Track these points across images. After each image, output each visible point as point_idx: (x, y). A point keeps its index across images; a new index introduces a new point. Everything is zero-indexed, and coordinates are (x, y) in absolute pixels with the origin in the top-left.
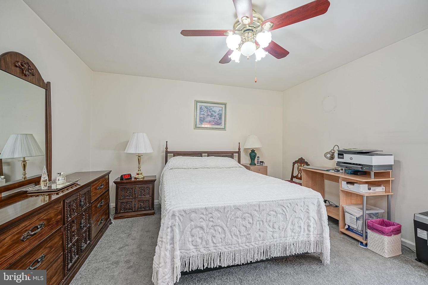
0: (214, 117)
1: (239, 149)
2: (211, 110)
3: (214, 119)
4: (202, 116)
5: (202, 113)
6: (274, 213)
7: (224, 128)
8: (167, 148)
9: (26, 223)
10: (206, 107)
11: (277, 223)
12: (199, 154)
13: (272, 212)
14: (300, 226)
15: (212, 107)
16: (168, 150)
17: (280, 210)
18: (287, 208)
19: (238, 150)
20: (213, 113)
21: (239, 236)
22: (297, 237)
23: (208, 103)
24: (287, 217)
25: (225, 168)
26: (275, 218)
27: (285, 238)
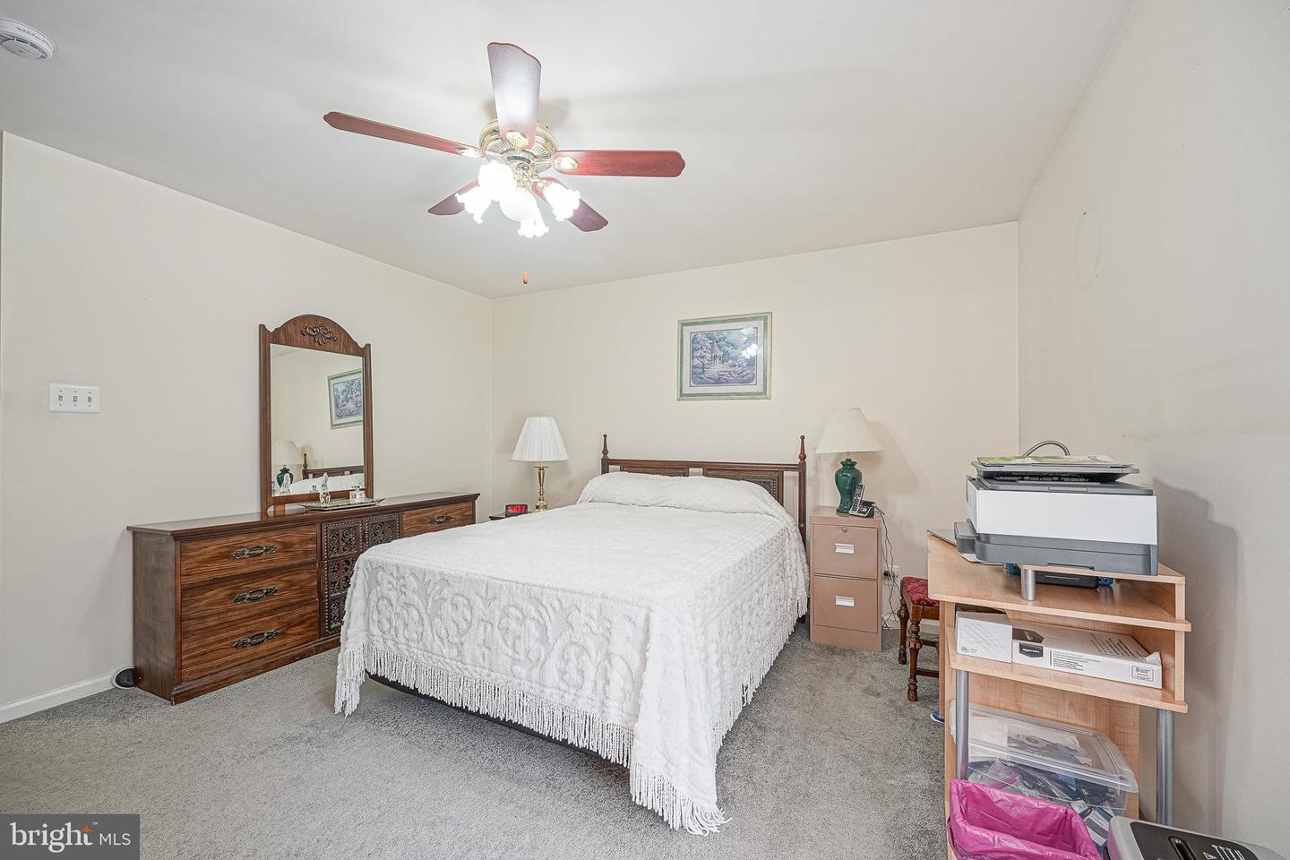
0: (731, 361)
1: (803, 457)
2: (722, 343)
3: (731, 367)
4: (697, 362)
5: (698, 353)
6: (518, 614)
7: (762, 391)
8: (605, 452)
9: (243, 538)
10: (709, 336)
11: (522, 640)
12: (678, 469)
13: (512, 610)
14: (583, 672)
15: (725, 333)
16: (610, 456)
17: (533, 609)
18: (549, 607)
19: (797, 461)
20: (729, 349)
21: (445, 641)
22: (572, 697)
23: (711, 322)
24: (550, 634)
25: (720, 511)
26: (518, 627)
27: (541, 687)
